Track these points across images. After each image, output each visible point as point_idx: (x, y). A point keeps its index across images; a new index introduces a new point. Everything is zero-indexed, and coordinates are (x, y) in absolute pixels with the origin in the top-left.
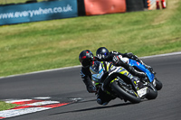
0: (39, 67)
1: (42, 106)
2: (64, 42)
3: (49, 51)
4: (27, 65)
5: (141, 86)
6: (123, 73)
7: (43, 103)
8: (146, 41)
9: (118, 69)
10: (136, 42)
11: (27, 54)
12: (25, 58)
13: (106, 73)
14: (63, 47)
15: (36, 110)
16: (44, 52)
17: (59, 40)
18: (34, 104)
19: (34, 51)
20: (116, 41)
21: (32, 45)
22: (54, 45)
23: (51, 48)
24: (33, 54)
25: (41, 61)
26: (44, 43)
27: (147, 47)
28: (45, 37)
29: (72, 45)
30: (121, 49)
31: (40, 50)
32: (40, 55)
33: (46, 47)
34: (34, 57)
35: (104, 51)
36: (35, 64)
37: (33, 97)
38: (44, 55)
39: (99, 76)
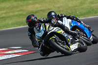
0: (13, 24)
1: (15, 53)
2: (32, 6)
3: (20, 13)
4: (4, 23)
5: (73, 42)
6: (59, 32)
7: (16, 51)
8: (92, 5)
9: (55, 29)
10: (85, 6)
11: (4, 15)
12: (3, 18)
13: (46, 33)
14: (31, 9)
15: (10, 56)
16: (17, 13)
17: (28, 5)
18: (10, 52)
19: (9, 13)
20: (70, 5)
21: (8, 8)
22: (24, 8)
23: (22, 10)
24: (8, 15)
25: (14, 20)
26: (17, 7)
27: (93, 10)
28: (17, 3)
29: (37, 8)
30: (74, 11)
31: (14, 12)
32: (14, 16)
33: (18, 10)
34: (9, 17)
35: (53, 14)
36: (10, 22)
37: (9, 47)
38: (17, 15)
39: (41, 34)
